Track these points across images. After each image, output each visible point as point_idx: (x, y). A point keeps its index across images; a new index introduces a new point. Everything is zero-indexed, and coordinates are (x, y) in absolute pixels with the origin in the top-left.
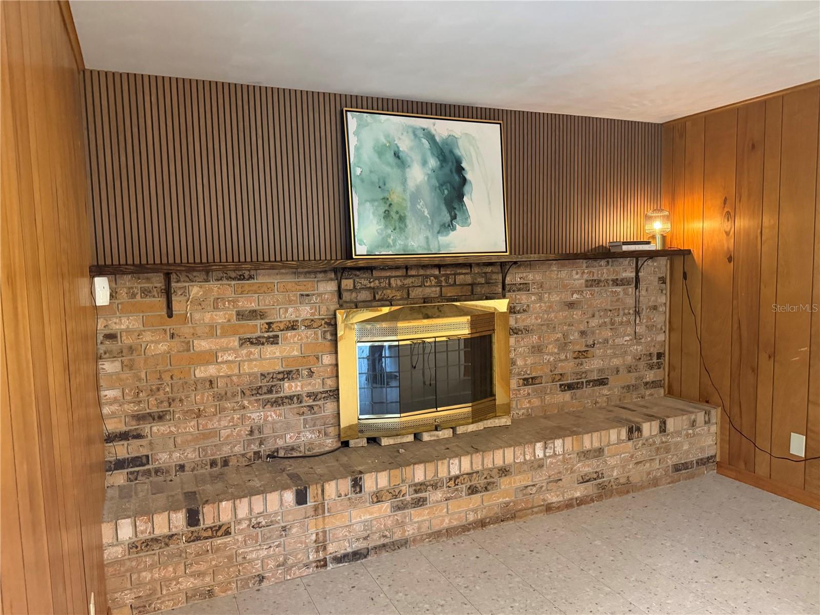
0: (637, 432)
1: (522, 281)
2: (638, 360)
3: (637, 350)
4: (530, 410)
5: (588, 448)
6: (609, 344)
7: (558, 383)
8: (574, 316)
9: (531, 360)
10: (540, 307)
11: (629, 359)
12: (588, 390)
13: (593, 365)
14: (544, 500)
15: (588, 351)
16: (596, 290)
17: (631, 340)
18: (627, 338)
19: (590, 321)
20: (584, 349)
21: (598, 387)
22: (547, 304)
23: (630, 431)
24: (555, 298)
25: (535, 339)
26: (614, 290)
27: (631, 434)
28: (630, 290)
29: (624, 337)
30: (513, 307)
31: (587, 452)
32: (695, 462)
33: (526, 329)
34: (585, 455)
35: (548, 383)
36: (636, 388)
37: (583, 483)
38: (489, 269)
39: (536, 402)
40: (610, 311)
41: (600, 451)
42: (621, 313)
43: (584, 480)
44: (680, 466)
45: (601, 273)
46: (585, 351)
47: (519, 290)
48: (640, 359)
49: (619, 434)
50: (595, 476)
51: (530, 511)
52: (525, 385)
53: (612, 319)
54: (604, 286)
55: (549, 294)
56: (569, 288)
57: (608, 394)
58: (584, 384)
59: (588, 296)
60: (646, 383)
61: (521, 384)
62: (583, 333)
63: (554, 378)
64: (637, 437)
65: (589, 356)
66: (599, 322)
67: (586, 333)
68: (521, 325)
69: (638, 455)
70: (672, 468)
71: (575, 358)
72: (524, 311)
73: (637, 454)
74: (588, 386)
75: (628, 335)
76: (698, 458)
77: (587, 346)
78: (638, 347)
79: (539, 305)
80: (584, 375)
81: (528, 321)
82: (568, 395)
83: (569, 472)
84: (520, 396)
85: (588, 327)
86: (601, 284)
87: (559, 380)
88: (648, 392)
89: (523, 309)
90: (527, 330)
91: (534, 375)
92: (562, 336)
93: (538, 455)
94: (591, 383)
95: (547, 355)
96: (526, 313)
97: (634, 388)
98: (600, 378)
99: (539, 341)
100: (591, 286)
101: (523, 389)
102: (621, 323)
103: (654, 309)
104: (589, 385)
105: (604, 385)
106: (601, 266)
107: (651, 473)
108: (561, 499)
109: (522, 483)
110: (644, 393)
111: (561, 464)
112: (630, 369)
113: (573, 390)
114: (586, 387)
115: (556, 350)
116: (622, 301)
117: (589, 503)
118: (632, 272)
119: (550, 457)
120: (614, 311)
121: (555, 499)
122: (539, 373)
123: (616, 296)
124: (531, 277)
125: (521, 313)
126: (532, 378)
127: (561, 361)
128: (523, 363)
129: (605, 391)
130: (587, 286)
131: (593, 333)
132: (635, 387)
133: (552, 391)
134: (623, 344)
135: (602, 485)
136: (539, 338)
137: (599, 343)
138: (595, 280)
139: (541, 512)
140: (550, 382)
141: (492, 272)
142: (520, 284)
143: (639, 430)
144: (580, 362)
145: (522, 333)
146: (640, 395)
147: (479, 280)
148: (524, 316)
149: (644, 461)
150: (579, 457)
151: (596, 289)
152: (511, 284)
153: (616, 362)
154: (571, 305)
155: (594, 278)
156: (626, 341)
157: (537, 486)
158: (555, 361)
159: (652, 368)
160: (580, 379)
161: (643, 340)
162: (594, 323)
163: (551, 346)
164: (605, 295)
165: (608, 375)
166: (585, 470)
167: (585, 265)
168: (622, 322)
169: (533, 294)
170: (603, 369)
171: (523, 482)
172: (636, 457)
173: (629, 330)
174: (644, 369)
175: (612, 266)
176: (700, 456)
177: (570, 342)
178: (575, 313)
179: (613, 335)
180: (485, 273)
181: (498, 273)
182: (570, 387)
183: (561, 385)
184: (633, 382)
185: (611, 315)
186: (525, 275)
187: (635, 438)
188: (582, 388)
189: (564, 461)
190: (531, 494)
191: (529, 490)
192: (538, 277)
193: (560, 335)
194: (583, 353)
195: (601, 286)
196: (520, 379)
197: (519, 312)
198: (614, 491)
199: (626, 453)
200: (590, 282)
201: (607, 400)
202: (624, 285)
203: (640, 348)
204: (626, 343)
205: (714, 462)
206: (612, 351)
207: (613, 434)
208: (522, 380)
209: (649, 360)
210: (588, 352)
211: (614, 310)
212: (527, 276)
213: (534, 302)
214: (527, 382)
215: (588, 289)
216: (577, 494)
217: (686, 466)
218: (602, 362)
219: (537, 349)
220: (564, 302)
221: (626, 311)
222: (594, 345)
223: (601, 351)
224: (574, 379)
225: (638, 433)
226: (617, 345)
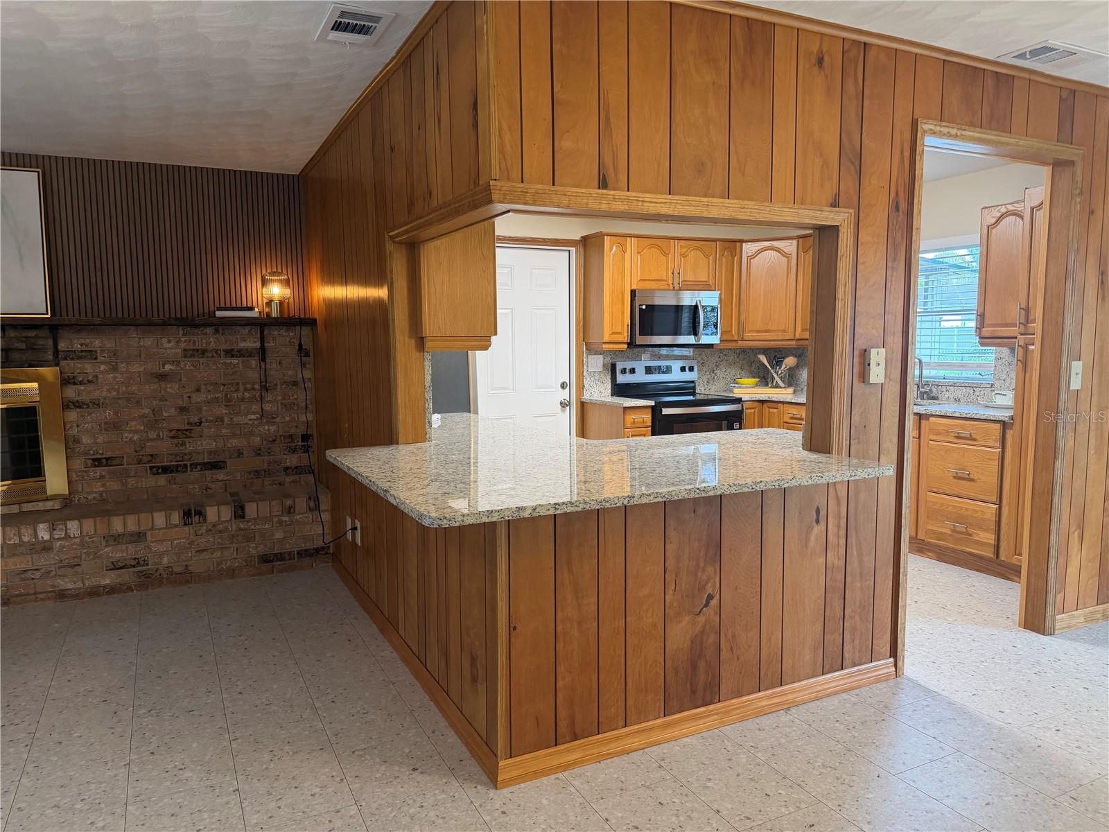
0: (197, 517)
1: (84, 348)
2: (271, 442)
3: (269, 430)
4: (104, 495)
5: (119, 531)
6: (225, 423)
7: (148, 465)
8: (168, 390)
9: (104, 438)
10: (115, 378)
11: (257, 440)
12: (194, 475)
13: (202, 446)
14: (53, 586)
15: (192, 429)
16: (201, 362)
17: (257, 419)
18: (253, 417)
19: (194, 396)
20: (187, 428)
21: (210, 472)
22: (125, 375)
23: (187, 515)
24: (136, 368)
25: (109, 414)
26: (227, 362)
27: (188, 518)
28: (254, 362)
29: (247, 415)
30: (71, 377)
31: (119, 535)
32: (296, 553)
33: (94, 403)
34: (117, 539)
35: (131, 464)
36: (270, 474)
37: (113, 569)
38: (32, 333)
39: (114, 486)
40: (224, 385)
41: (139, 536)
42: (241, 388)
43: (116, 567)
44: (270, 557)
45: (207, 342)
46: (187, 430)
47: (80, 358)
48: (274, 441)
49: (168, 518)
50: (133, 563)
51: (33, 597)
52: (96, 466)
53: (226, 395)
54: (212, 357)
55: (128, 363)
56: (159, 358)
57: (225, 479)
58: (189, 467)
59: (187, 367)
60: (287, 469)
61: (89, 465)
62: (182, 410)
63: (141, 460)
64: (197, 522)
65: (193, 435)
66: (207, 397)
67: (188, 409)
68: (85, 397)
69: (201, 542)
70: (259, 559)
71: (172, 437)
72: (90, 382)
73: (199, 541)
74: (194, 470)
75: (254, 413)
76: (301, 549)
77: (189, 424)
78: (271, 427)
79: (112, 375)
80: (186, 457)
81: (97, 393)
82: (163, 479)
83: (91, 557)
84: (88, 479)
85: (190, 403)
86: (207, 354)
87: (149, 462)
88: (288, 479)
89: (88, 380)
90: (96, 404)
91: (109, 454)
92: (151, 412)
93: (42, 537)
94: (199, 467)
95: (129, 433)
96: (92, 384)
97: (266, 473)
98: (212, 461)
99: (115, 417)
100: (192, 356)
101: (93, 471)
102: (243, 400)
103: (294, 385)
104: (196, 468)
105: (218, 469)
106: (206, 334)
107: (224, 563)
108: (80, 585)
109: (18, 567)
110: (282, 479)
111: (78, 548)
112: (258, 452)
113: (171, 473)
114: (191, 471)
115: (142, 428)
116: (241, 374)
117: (125, 592)
118: (255, 342)
119: (59, 539)
120: (230, 386)
121: (70, 586)
122: (117, 453)
123: (232, 369)
124: (97, 343)
125: (85, 384)
126: (107, 459)
127: (152, 440)
128: (92, 440)
129: (221, 475)
130: (185, 357)
131: (199, 410)
132: (268, 473)
133: (138, 474)
134: (247, 424)
135: (145, 573)
136: (116, 413)
137: (207, 421)
138: (198, 350)
139: (49, 599)
140: (135, 464)
141: (37, 337)
142: (82, 351)
143: (200, 513)
144: (180, 442)
145: (89, 407)
146: (276, 482)
147: (17, 345)
148: (90, 387)
149: (211, 549)
150: (107, 541)
151: (201, 360)
152: (67, 351)
153: (235, 443)
154: (162, 377)
155: (195, 348)
156: (250, 420)
157: (43, 571)
158: (141, 441)
159: (294, 451)
160: (181, 461)
161: (278, 420)
162: (199, 398)
163: (134, 423)
164: (214, 367)
165: (225, 458)
166: (117, 555)
167: (181, 332)
168: (244, 398)
169: (102, 363)
170: (217, 451)
171: (20, 565)
172: (198, 545)
173: (255, 407)
174: (280, 452)
175: (222, 334)
176: (304, 546)
177: (164, 420)
178: (168, 386)
179: (230, 413)
180: (26, 337)
181: (46, 338)
182: (165, 470)
183: (151, 468)
184: (266, 467)
185: (226, 389)
186: (88, 341)
187: (196, 523)
188: (186, 471)
189: (82, 545)
190: (33, 579)
191: (29, 574)
192: (109, 344)
193: (146, 411)
194: (184, 432)
195: (208, 357)
196: (88, 459)
197: (81, 383)
198: (165, 580)
199: (183, 538)
200: (190, 352)
201: (224, 486)
202: (244, 356)
203: (273, 428)
204: (250, 422)
205: (327, 553)
206: (229, 431)
207: (159, 519)
208: (91, 461)
209: (289, 442)
210: (192, 431)
211: (229, 384)
212: (91, 343)
213: (106, 372)
214: (97, 462)
215: (187, 359)
216: (105, 581)
217: (280, 557)
218: (214, 443)
219: (114, 426)
220: (151, 373)
221: (249, 386)
222: (200, 423)
223: (212, 430)
224: (171, 461)
225: (200, 517)
226: (237, 424)
